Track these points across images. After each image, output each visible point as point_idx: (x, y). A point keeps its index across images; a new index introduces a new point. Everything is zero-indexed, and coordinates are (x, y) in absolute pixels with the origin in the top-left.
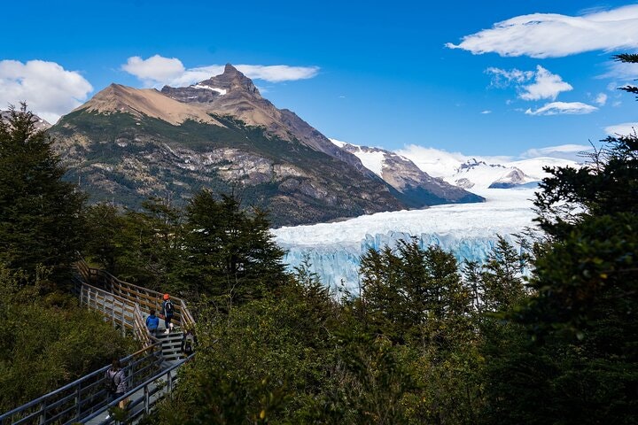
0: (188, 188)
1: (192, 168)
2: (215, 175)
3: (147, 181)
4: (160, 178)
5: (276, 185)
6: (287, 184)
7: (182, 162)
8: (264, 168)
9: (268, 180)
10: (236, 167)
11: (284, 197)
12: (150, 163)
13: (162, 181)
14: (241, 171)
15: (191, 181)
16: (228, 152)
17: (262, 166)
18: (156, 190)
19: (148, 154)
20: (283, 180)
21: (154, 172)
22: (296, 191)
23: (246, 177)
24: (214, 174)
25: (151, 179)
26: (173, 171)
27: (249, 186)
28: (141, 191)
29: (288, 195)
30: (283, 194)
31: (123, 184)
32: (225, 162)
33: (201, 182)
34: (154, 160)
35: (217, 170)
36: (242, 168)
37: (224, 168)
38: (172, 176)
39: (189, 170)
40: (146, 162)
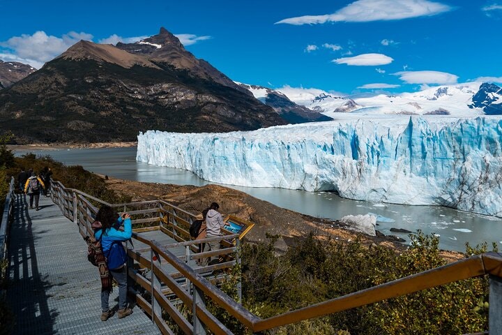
0: (137, 111)
1: (140, 97)
2: (157, 102)
3: (107, 106)
4: (117, 104)
5: (200, 108)
6: (208, 108)
7: (133, 93)
8: (191, 96)
9: (193, 105)
10: (171, 96)
11: (206, 117)
12: (110, 94)
13: (118, 106)
14: (175, 99)
15: (139, 106)
16: (165, 86)
17: (189, 95)
18: (114, 113)
19: (107, 88)
20: (205, 105)
21: (112, 100)
22: (213, 112)
23: (178, 103)
24: (155, 101)
25: (110, 105)
26: (126, 99)
27: (180, 109)
28: (103, 113)
29: (208, 115)
30: (205, 114)
31: (91, 108)
32: (163, 93)
33: (146, 107)
34: (112, 91)
35: (158, 98)
36: (175, 97)
37: (162, 97)
38: (125, 103)
39: (137, 99)
40: (107, 93)
